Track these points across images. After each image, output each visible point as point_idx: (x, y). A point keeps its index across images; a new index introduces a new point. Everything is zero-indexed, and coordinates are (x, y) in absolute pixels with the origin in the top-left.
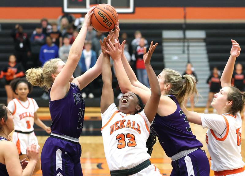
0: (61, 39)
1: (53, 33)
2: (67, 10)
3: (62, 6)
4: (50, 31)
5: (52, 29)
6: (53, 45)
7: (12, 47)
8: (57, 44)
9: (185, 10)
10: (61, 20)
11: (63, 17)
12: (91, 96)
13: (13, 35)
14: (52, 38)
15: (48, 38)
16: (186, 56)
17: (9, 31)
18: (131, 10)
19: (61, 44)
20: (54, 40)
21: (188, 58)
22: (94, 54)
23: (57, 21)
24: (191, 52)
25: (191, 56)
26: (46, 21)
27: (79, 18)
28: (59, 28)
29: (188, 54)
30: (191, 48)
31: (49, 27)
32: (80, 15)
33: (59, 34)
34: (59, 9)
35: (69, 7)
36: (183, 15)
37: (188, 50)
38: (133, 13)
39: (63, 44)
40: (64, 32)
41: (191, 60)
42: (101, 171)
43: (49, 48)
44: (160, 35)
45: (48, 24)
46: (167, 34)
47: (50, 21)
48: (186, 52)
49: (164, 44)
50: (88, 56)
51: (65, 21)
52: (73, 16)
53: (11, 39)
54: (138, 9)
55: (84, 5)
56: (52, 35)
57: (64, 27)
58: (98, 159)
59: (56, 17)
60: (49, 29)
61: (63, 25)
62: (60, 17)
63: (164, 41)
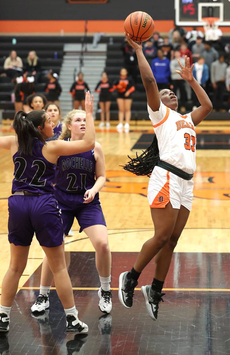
0: (172, 52)
1: (165, 46)
2: (179, 23)
3: (174, 19)
4: (162, 44)
5: (164, 42)
6: (164, 58)
7: (122, 61)
8: (169, 57)
10: (172, 33)
11: (175, 30)
13: (123, 49)
14: (163, 52)
15: (160, 52)
17: (119, 45)
19: (172, 57)
20: (166, 53)
22: (206, 67)
23: (169, 34)
26: (158, 34)
27: (190, 31)
28: (171, 41)
31: (161, 40)
32: (191, 28)
33: (171, 47)
34: (171, 23)
35: (181, 20)
39: (174, 57)
40: (175, 45)
42: (212, 185)
43: (161, 61)
45: (160, 37)
47: (162, 34)
50: (199, 69)
51: (177, 34)
52: (185, 29)
53: (121, 53)
55: (195, 18)
56: (163, 48)
57: (176, 41)
58: (209, 172)
59: (168, 31)
60: (160, 42)
61: (175, 39)
62: (172, 30)
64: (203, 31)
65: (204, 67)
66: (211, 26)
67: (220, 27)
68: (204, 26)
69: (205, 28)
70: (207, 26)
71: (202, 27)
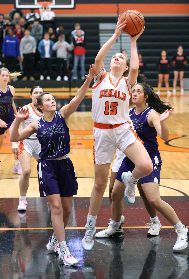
2: (18, 6)
3: (14, 3)
9: (118, 6)
12: (48, 78)
16: (119, 44)
18: (72, 6)
21: (121, 46)
24: (122, 41)
25: (123, 44)
27: (28, 12)
29: (121, 43)
30: (123, 38)
34: (12, 5)
35: (20, 4)
36: (116, 10)
37: (121, 39)
38: (74, 8)
41: (123, 48)
44: (97, 27)
46: (102, 26)
48: (119, 41)
49: (101, 35)
50: (47, 44)
51: (17, 15)
54: (77, 5)
55: (33, 2)
63: (101, 32)
64: (39, 13)
65: (50, 43)
66: (45, 9)
67: (53, 9)
68: (39, 8)
69: (41, 10)
70: (42, 8)
71: (38, 9)
